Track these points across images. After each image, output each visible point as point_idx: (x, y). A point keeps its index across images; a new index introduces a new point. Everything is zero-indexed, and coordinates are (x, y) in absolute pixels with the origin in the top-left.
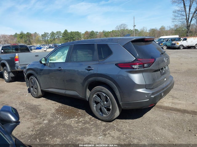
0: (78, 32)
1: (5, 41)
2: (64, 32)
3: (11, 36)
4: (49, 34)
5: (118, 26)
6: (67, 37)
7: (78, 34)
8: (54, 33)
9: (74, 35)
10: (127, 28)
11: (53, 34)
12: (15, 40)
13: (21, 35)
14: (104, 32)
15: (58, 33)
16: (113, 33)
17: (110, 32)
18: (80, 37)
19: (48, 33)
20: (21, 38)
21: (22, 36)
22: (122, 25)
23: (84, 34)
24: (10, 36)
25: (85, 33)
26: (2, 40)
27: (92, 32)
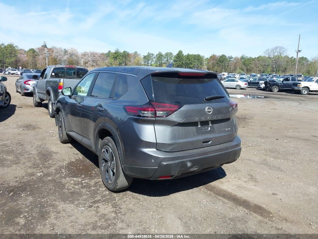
0: (199, 56)
1: (94, 61)
2: (177, 55)
3: (103, 54)
4: (155, 55)
5: (268, 50)
6: (181, 63)
7: (198, 58)
8: (162, 56)
9: (193, 59)
10: (285, 55)
11: (160, 56)
12: (107, 61)
13: (115, 53)
14: (242, 58)
15: (169, 55)
16: (259, 61)
17: (253, 59)
18: (201, 64)
19: (153, 55)
20: (115, 58)
21: (116, 56)
22: (277, 48)
23: (208, 60)
24: (101, 54)
25: (211, 57)
26: (90, 59)
27: (223, 57)
